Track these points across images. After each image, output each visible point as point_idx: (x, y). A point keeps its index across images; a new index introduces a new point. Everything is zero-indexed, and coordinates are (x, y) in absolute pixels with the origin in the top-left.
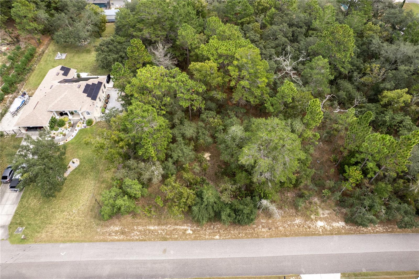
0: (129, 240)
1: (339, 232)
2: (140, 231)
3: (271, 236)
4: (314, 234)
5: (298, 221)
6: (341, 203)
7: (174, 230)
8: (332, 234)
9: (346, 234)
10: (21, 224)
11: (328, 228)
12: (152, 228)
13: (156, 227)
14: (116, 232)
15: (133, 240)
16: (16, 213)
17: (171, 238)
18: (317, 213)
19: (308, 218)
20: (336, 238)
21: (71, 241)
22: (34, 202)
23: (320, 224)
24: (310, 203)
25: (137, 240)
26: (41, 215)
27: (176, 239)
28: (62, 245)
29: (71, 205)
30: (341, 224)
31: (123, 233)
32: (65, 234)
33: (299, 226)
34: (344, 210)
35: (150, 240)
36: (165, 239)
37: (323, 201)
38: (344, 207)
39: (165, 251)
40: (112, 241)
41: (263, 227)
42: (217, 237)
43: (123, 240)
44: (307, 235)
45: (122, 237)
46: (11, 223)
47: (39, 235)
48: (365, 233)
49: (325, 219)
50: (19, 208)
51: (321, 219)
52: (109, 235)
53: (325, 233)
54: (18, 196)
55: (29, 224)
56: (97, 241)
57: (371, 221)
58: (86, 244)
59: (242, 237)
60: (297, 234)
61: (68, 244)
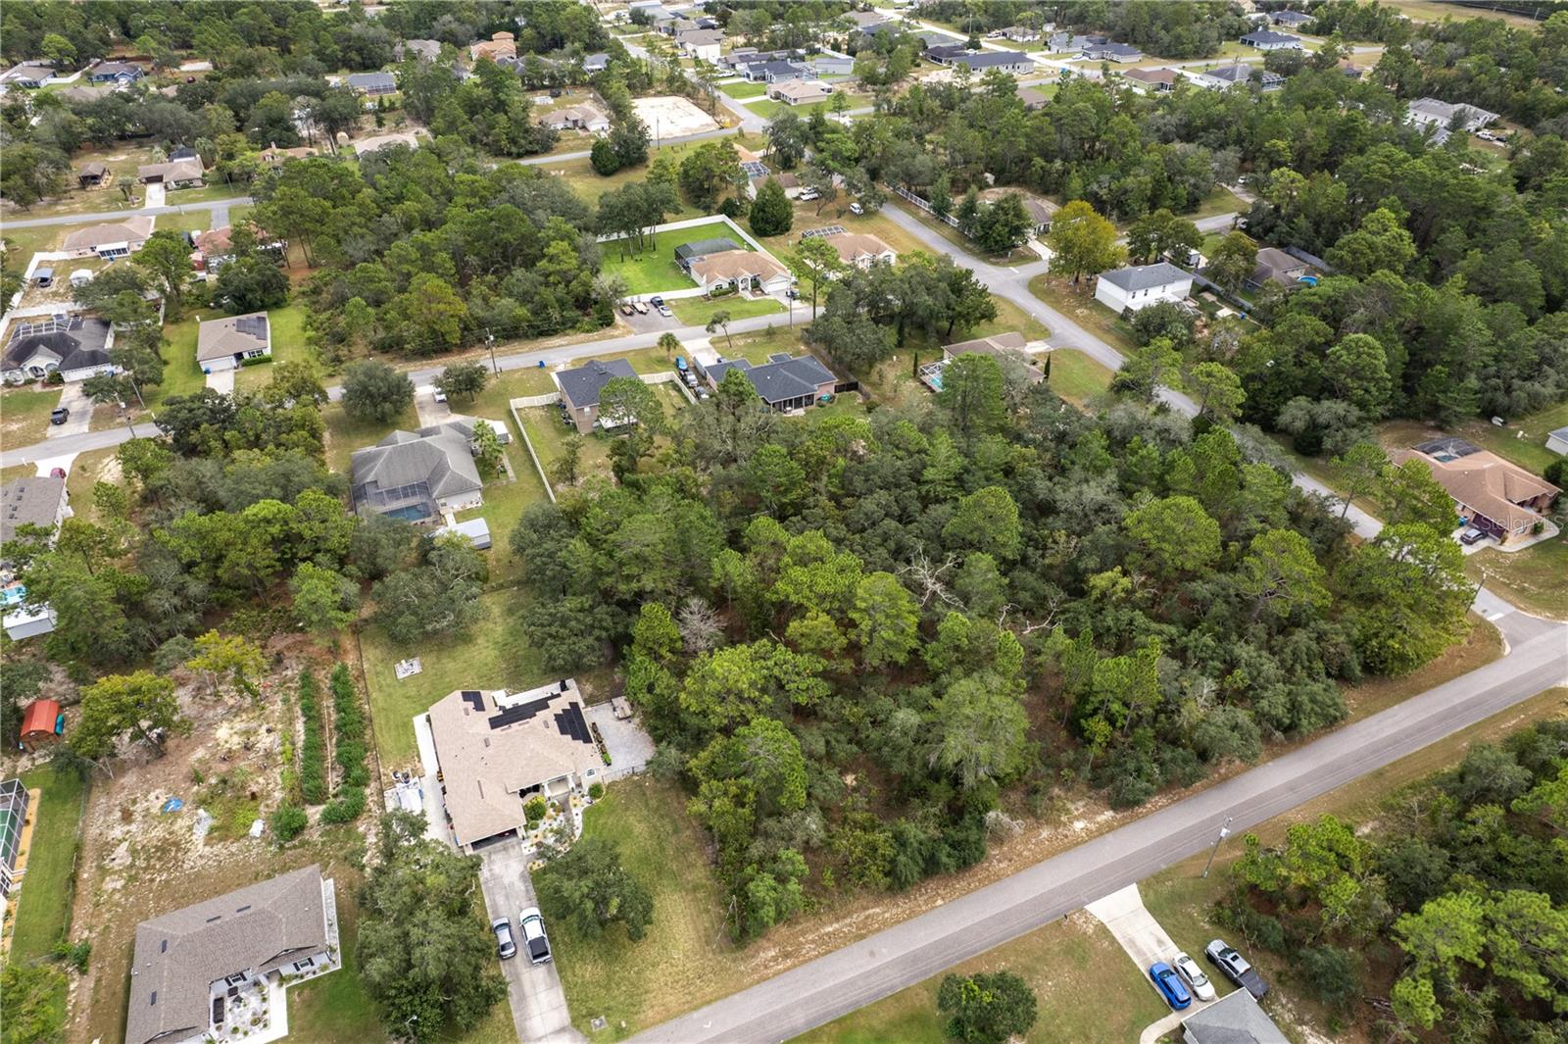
0: (805, 962)
1: (1110, 828)
2: (813, 941)
3: (1018, 870)
4: (1078, 844)
5: (1045, 833)
6: (1095, 783)
7: (867, 918)
8: (1102, 834)
9: (1121, 826)
10: (592, 1014)
11: (1093, 827)
12: (830, 929)
13: (836, 926)
14: (775, 959)
15: (810, 959)
16: (570, 1002)
17: (870, 932)
18: (1068, 811)
19: (1057, 824)
20: (1110, 837)
21: (709, 1003)
22: (589, 971)
23: (1079, 825)
24: (1051, 799)
25: (817, 957)
26: (618, 984)
27: (879, 930)
28: (695, 1015)
29: (664, 948)
30: (1109, 814)
31: (787, 956)
32: (689, 998)
33: (1050, 840)
34: (1104, 792)
35: (837, 948)
36: (862, 937)
37: (1069, 790)
38: (1100, 787)
39: (872, 954)
40: (778, 973)
41: (999, 861)
42: (940, 902)
43: (794, 966)
44: (1067, 848)
45: (789, 962)
46: (573, 1020)
47: (642, 1016)
48: (1146, 815)
49: (1082, 816)
50: (567, 990)
51: (1077, 818)
52: (766, 967)
53: (1093, 835)
54: (549, 971)
55: (608, 1009)
56: (751, 985)
57: (1148, 793)
58: (736, 997)
59: (977, 888)
60: (1053, 853)
61: (706, 1010)
